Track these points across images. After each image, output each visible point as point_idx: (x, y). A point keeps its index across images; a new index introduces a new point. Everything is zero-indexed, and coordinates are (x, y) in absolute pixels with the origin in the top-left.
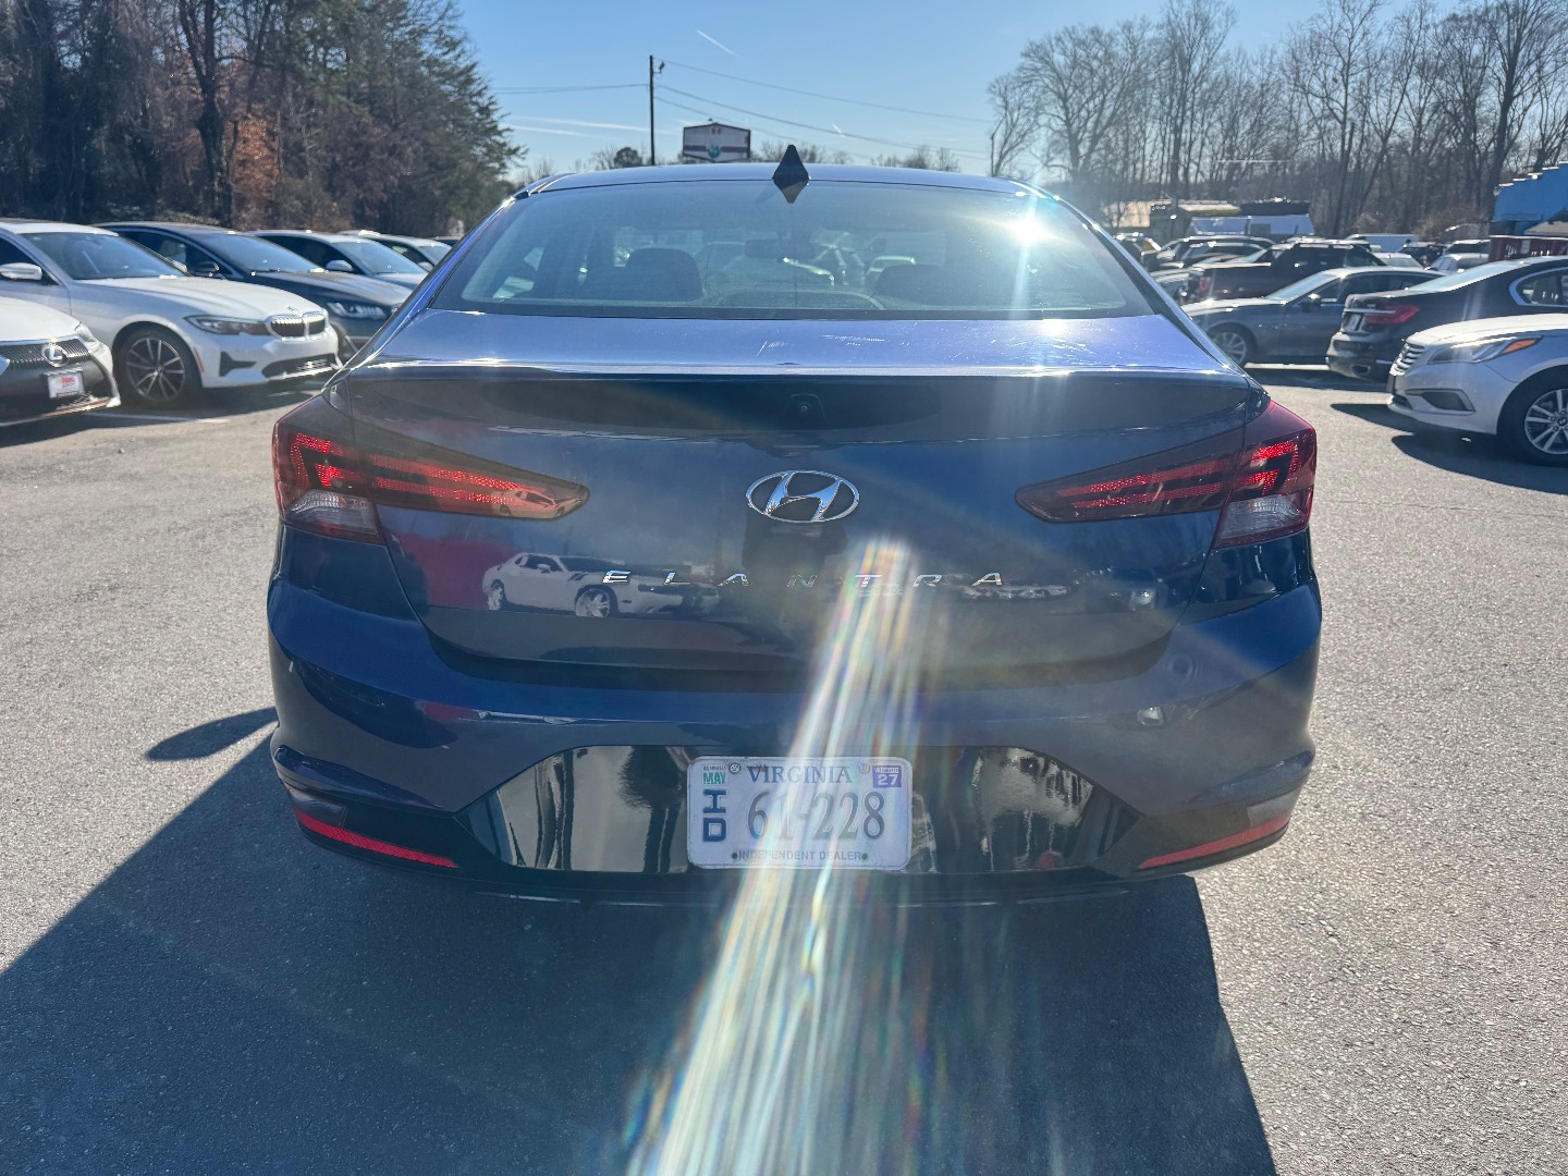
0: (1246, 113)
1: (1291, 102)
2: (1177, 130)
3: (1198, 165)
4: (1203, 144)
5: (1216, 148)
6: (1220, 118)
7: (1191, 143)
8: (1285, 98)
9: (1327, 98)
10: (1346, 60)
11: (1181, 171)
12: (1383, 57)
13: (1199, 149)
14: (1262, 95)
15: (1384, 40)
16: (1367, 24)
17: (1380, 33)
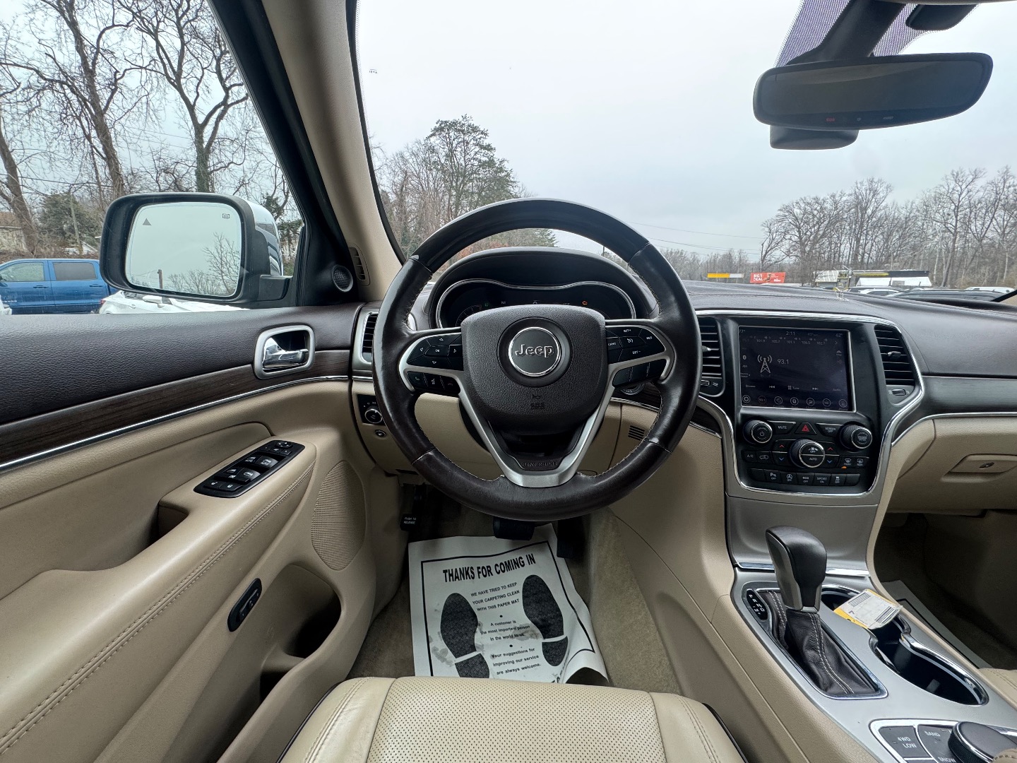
0: (897, 231)
1: (923, 225)
2: (858, 240)
3: (869, 255)
4: (872, 245)
5: (880, 247)
6: (882, 234)
7: (866, 245)
8: (920, 223)
9: (945, 223)
10: (957, 205)
11: (859, 257)
12: (980, 202)
13: (870, 247)
14: (906, 222)
15: (981, 194)
16: (969, 187)
17: (978, 191)
